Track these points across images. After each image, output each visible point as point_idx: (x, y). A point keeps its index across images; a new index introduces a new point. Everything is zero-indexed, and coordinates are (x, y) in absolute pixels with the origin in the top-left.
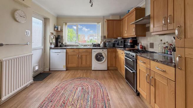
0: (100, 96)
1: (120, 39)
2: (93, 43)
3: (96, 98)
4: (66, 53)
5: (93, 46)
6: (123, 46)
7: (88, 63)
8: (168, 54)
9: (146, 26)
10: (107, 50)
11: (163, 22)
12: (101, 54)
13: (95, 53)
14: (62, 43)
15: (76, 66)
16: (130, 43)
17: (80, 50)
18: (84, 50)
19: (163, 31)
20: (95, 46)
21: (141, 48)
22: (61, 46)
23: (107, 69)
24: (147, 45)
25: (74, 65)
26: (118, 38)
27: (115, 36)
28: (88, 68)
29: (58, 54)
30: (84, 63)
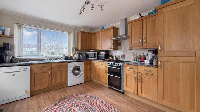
0: (102, 106)
1: (93, 52)
2: (64, 56)
3: (102, 109)
4: (31, 71)
5: (65, 59)
6: (96, 58)
7: (64, 80)
8: (138, 61)
9: (118, 42)
10: (83, 62)
11: (140, 41)
12: (78, 68)
13: (71, 66)
14: (13, 57)
15: (47, 87)
16: (105, 55)
17: (53, 65)
18: (58, 65)
19: (139, 47)
20: (67, 59)
21: (115, 59)
22: (11, 61)
23: (83, 82)
24: (119, 56)
25: (45, 86)
26: (91, 50)
27: (88, 49)
28: (63, 86)
29: (14, 75)
30: (58, 81)
